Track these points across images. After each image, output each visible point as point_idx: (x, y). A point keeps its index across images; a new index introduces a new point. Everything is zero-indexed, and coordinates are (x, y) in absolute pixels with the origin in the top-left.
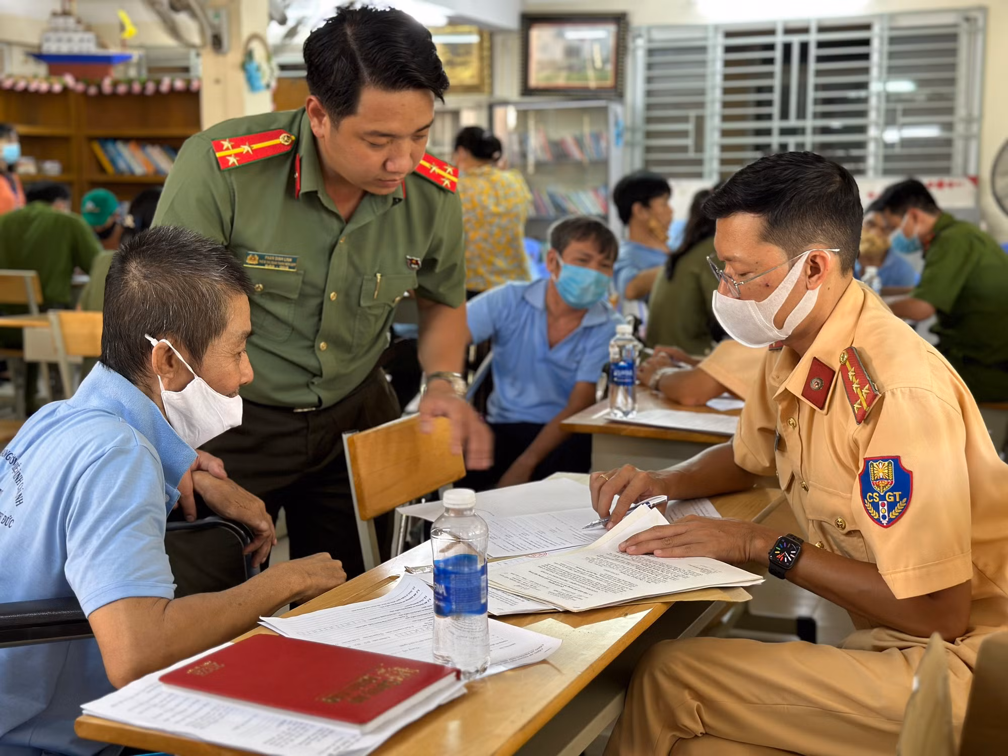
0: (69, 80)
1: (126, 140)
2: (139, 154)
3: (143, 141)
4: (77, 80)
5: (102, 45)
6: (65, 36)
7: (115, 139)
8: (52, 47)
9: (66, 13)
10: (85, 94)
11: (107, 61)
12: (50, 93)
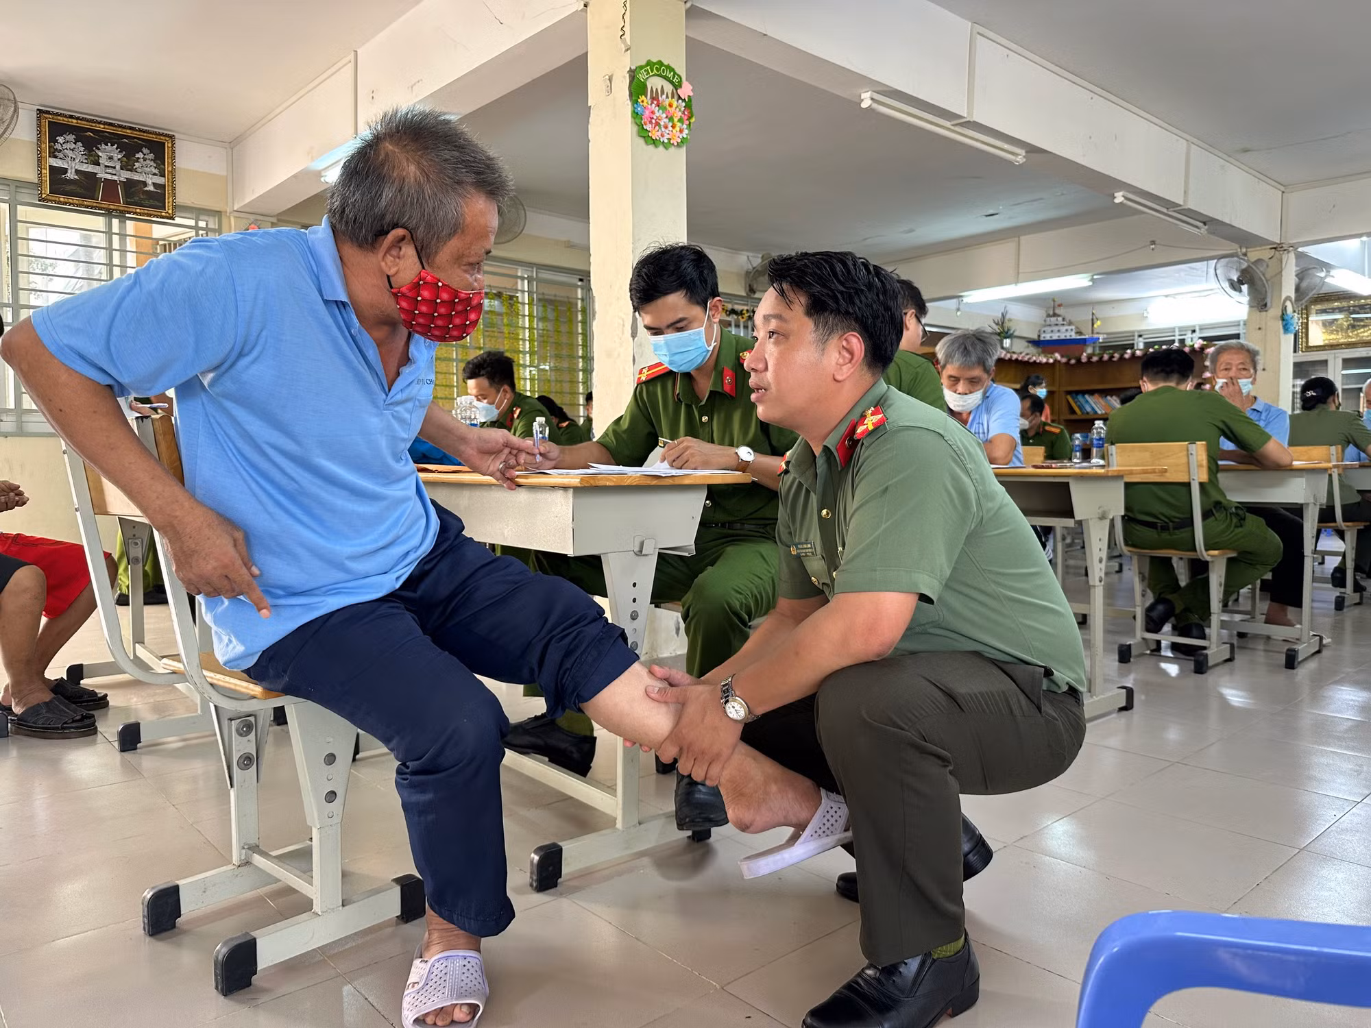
0: (1057, 356)
1: (1092, 392)
2: (1102, 401)
3: (1105, 393)
4: (1062, 356)
5: (1079, 333)
6: (1056, 328)
7: (1083, 393)
8: (1047, 336)
9: (1055, 315)
10: (1067, 363)
11: (1083, 342)
12: (1047, 363)
